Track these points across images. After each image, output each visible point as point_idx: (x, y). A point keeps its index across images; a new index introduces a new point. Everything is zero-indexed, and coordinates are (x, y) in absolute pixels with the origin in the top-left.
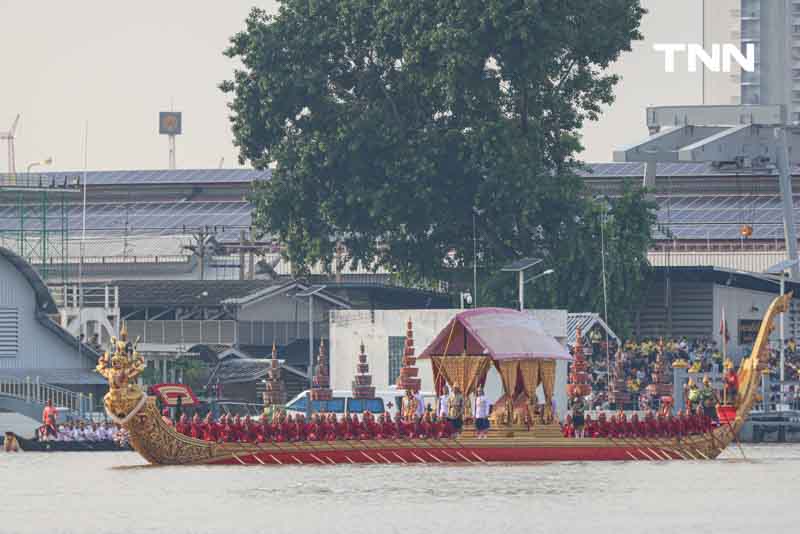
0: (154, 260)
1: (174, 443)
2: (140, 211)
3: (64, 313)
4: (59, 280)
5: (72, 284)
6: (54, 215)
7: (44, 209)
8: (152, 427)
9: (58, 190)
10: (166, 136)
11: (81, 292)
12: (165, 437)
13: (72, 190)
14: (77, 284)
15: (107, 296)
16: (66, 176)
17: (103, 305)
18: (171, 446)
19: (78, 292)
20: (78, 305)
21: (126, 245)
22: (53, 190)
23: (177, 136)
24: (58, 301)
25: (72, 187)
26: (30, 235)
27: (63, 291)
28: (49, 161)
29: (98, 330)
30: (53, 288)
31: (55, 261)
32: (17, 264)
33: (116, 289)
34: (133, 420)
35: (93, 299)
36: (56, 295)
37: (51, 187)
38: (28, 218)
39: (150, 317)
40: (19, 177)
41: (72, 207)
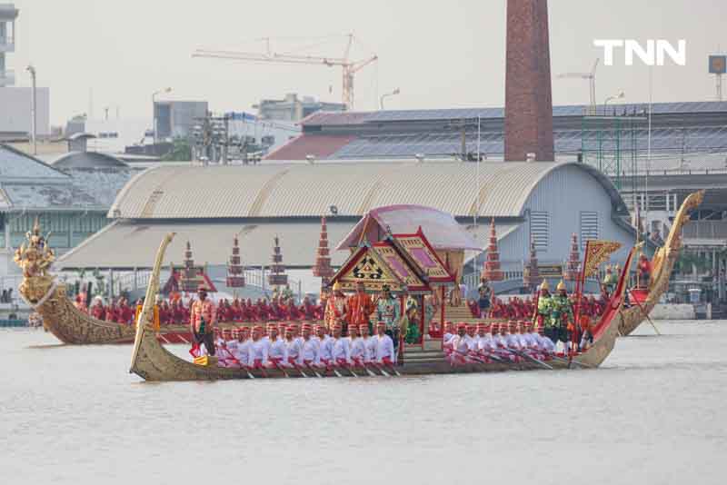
0: (704, 173)
1: (84, 325)
2: (694, 134)
3: (634, 215)
4: (629, 189)
5: (639, 193)
6: (626, 138)
7: (617, 133)
8: (62, 312)
9: (630, 118)
10: (714, 75)
11: (647, 199)
12: (76, 320)
13: (639, 118)
14: (645, 192)
15: (668, 200)
16: (635, 106)
17: (664, 209)
18: (82, 328)
19: (645, 198)
20: (645, 209)
21: (683, 161)
22: (625, 118)
23: (723, 75)
24: (629, 206)
25: (640, 115)
26: (608, 154)
27: (633, 198)
28: (622, 95)
29: (661, 228)
30: (625, 195)
31: (627, 174)
32: (596, 177)
33: (675, 196)
34: (44, 305)
35: (657, 204)
36: (627, 201)
37: (624, 115)
38: (604, 140)
39: (701, 218)
40: (598, 108)
41: (641, 131)
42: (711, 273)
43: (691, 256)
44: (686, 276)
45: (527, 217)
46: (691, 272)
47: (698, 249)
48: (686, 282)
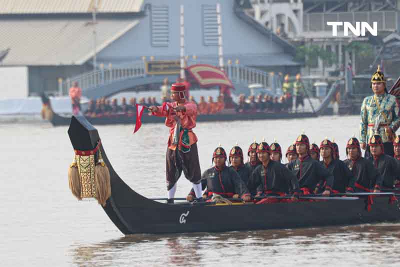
3: (257, 8)
42: (338, 67)
43: (316, 50)
44: (312, 70)
45: (148, 13)
46: (316, 66)
47: (324, 42)
48: (312, 77)
